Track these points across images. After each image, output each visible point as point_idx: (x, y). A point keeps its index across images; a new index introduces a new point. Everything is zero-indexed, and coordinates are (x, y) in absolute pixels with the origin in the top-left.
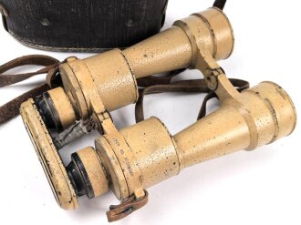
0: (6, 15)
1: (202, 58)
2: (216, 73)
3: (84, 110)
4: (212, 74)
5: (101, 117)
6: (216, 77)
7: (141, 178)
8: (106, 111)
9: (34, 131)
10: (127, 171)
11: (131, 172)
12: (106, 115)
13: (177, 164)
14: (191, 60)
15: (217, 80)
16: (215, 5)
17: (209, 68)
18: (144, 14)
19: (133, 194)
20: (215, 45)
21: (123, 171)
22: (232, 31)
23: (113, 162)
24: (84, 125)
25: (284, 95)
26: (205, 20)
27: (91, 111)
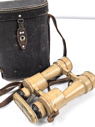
0: (3, 72)
1: (64, 70)
2: (69, 73)
3: (33, 91)
4: (68, 73)
5: (38, 92)
6: (70, 74)
7: (55, 105)
8: (39, 90)
9: (19, 100)
10: (50, 103)
11: (52, 103)
12: (40, 91)
13: (65, 99)
14: (61, 72)
15: (70, 75)
16: (64, 56)
17: (67, 72)
18: (44, 63)
19: (54, 111)
20: (66, 66)
21: (49, 103)
22: (70, 61)
23: (45, 101)
24: (34, 95)
25: (91, 73)
26: (62, 60)
27: (35, 91)
